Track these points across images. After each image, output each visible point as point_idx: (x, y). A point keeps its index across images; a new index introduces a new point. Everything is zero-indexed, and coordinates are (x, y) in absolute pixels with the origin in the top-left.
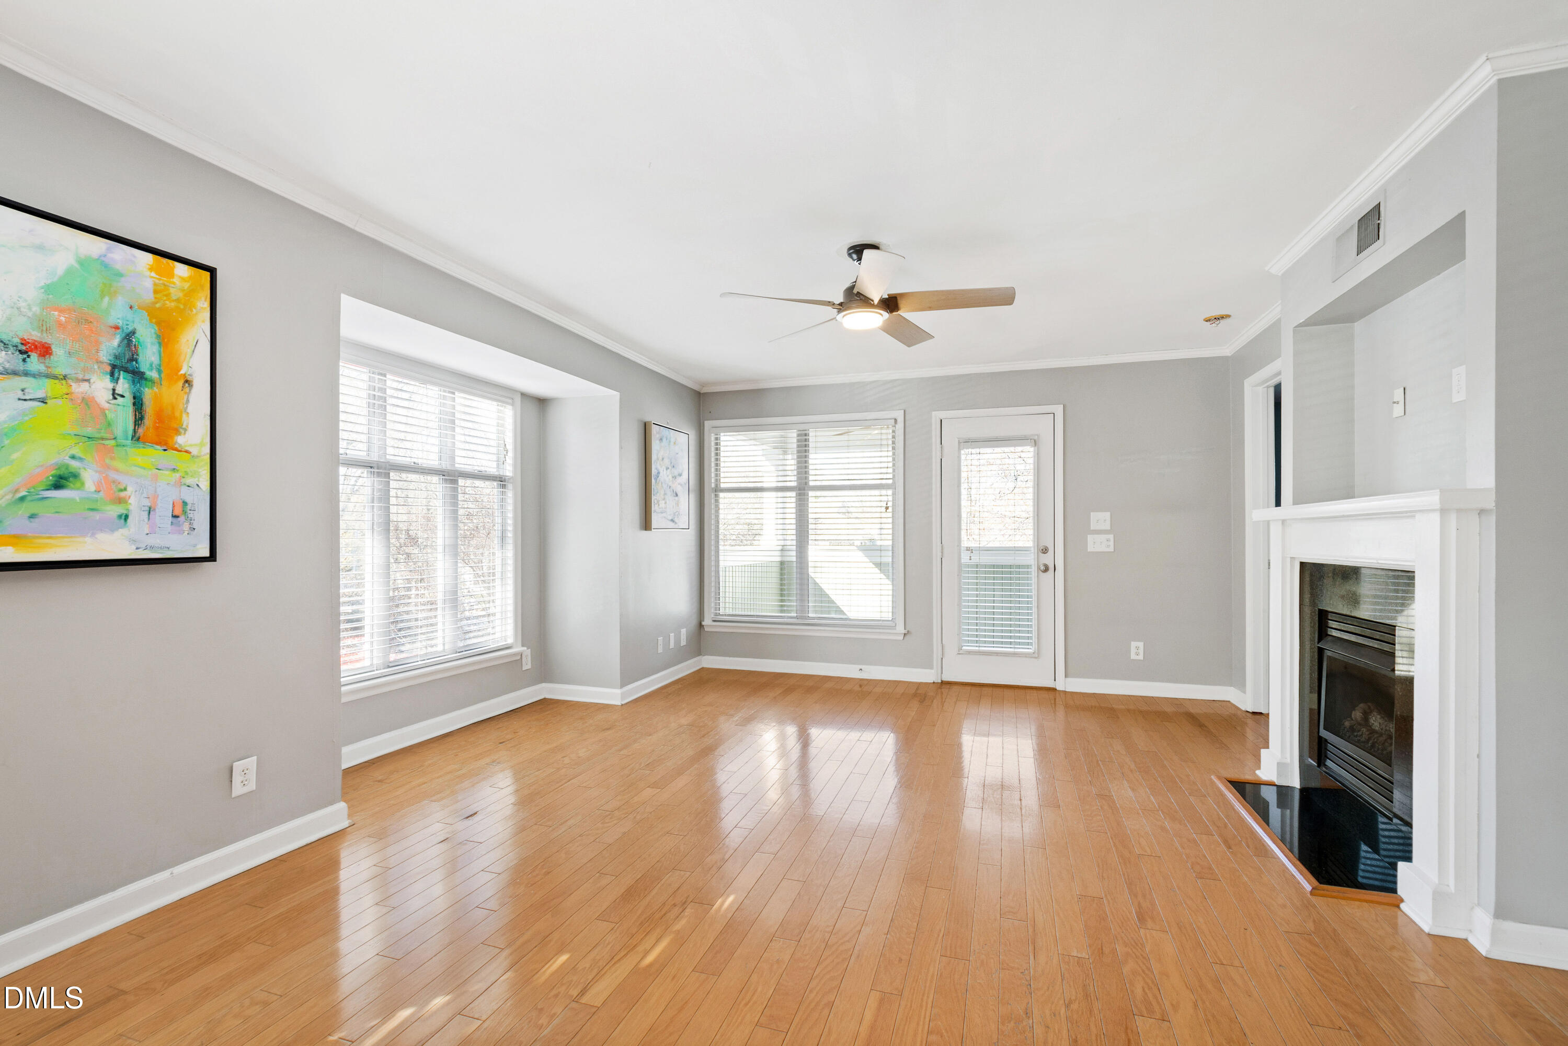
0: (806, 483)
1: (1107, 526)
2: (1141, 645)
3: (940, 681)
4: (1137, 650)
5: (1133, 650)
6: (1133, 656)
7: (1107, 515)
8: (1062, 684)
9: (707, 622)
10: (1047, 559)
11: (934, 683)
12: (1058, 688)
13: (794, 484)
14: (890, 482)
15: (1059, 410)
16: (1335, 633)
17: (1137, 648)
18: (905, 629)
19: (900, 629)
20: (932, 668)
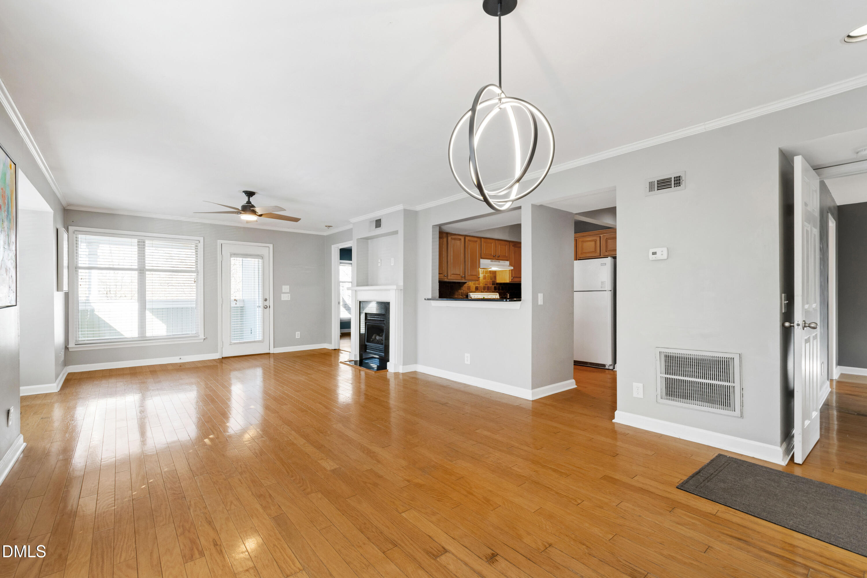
0: (144, 267)
1: (288, 291)
2: (299, 333)
3: (221, 358)
4: (298, 335)
5: (297, 335)
6: (297, 337)
7: (288, 287)
8: (272, 351)
9: (71, 345)
10: (267, 303)
11: (219, 359)
12: (271, 353)
13: (136, 267)
14: (194, 269)
15: (271, 246)
16: (369, 318)
17: (298, 334)
18: (204, 337)
19: (202, 336)
20: (217, 352)
